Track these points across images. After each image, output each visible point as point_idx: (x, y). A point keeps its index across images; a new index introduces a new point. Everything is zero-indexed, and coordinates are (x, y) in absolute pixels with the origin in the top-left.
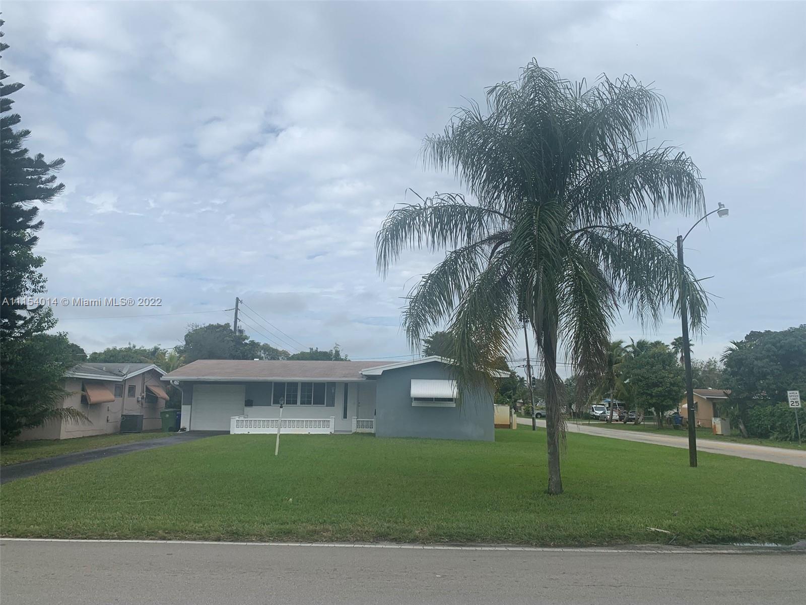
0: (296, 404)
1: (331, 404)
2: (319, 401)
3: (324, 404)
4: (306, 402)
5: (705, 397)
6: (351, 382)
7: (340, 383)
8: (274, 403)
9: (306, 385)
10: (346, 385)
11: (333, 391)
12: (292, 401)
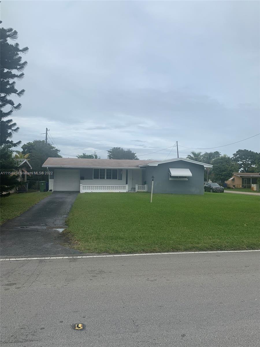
0: (104, 179)
1: (121, 179)
2: (115, 178)
3: (117, 179)
4: (109, 178)
5: (239, 176)
6: (129, 169)
7: (124, 169)
8: (94, 178)
9: (109, 170)
10: (127, 170)
11: (121, 173)
12: (102, 178)
